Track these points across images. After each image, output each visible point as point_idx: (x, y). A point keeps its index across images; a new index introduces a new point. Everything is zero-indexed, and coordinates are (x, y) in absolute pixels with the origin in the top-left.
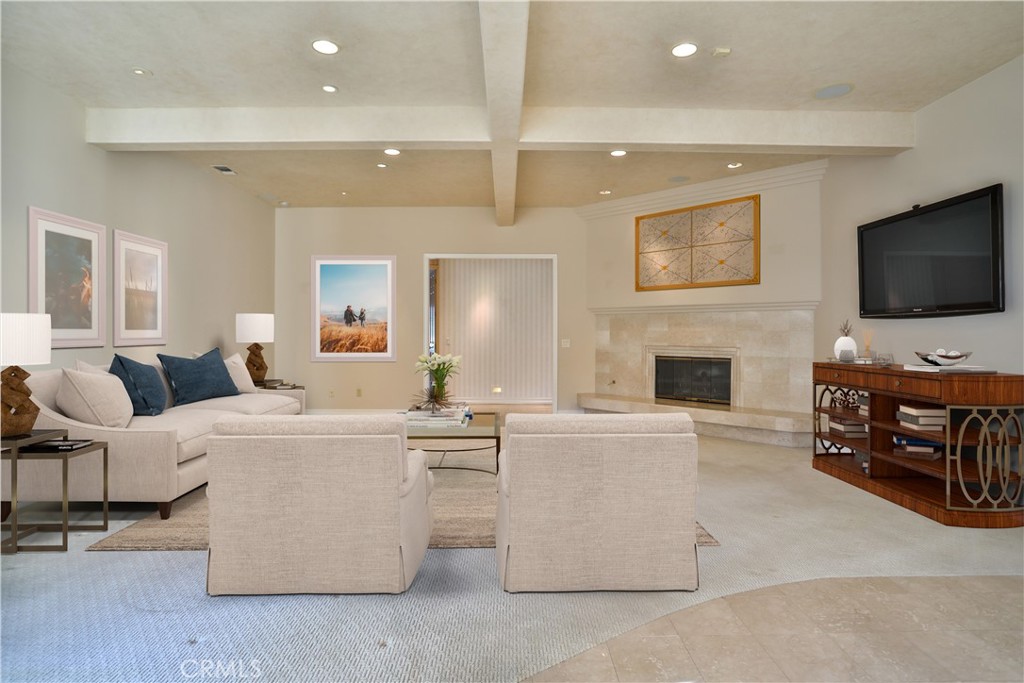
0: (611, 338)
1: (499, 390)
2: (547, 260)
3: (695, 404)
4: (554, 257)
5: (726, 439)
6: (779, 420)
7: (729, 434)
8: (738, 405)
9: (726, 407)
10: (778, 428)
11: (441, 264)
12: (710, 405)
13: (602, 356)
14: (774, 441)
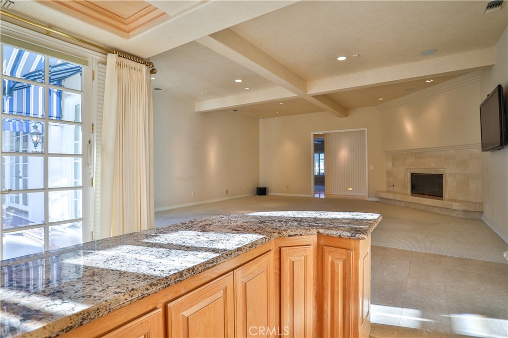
0: (392, 165)
1: (351, 189)
2: (363, 131)
3: (428, 196)
4: (366, 129)
5: (434, 213)
6: (454, 204)
7: (435, 210)
8: (446, 197)
9: (441, 198)
10: (454, 208)
11: (325, 135)
12: (434, 197)
13: (389, 174)
14: (455, 214)
